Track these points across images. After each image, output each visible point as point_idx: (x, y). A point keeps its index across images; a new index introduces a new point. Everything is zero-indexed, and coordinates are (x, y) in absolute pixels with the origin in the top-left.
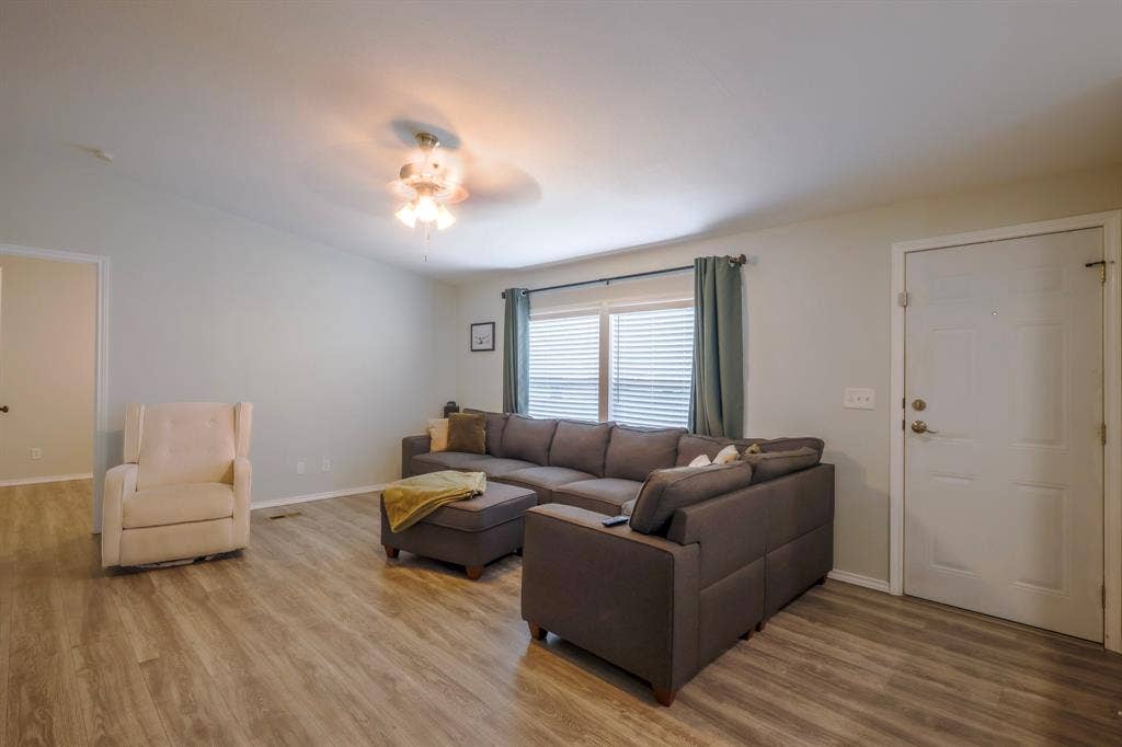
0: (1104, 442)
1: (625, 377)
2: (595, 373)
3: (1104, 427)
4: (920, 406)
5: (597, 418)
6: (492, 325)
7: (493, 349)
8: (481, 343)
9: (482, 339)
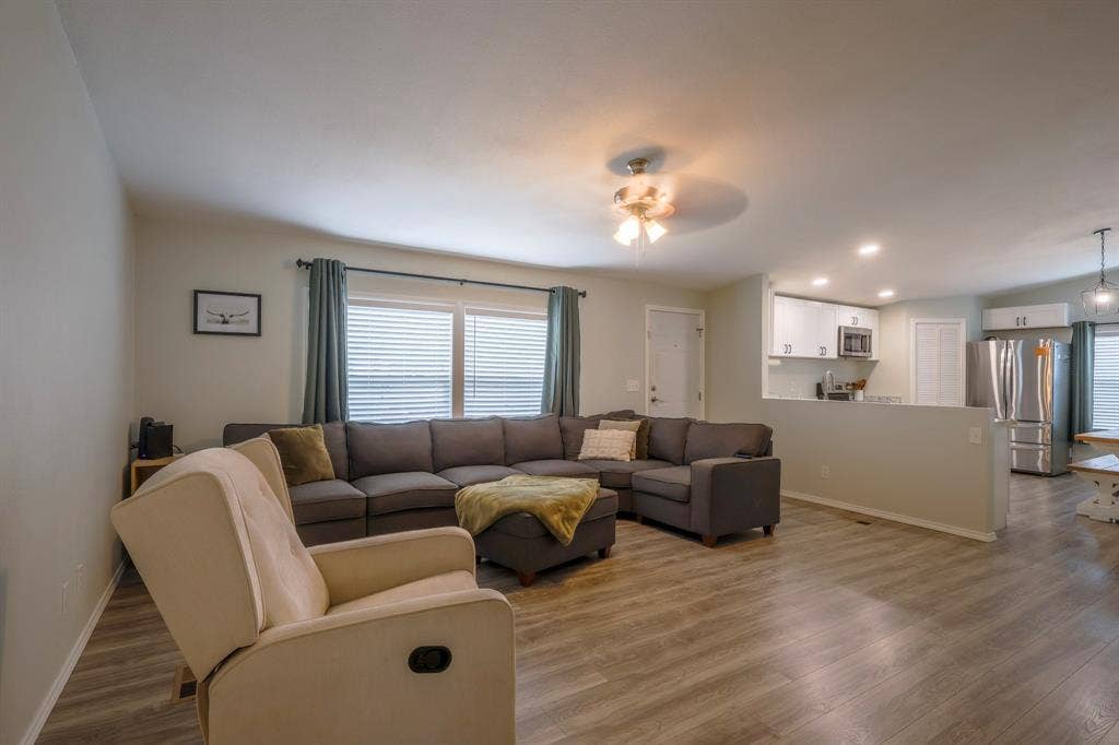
0: (700, 399)
1: (481, 374)
3: (700, 394)
4: (654, 389)
5: (451, 414)
6: (256, 299)
7: (258, 334)
8: (225, 322)
9: (227, 317)
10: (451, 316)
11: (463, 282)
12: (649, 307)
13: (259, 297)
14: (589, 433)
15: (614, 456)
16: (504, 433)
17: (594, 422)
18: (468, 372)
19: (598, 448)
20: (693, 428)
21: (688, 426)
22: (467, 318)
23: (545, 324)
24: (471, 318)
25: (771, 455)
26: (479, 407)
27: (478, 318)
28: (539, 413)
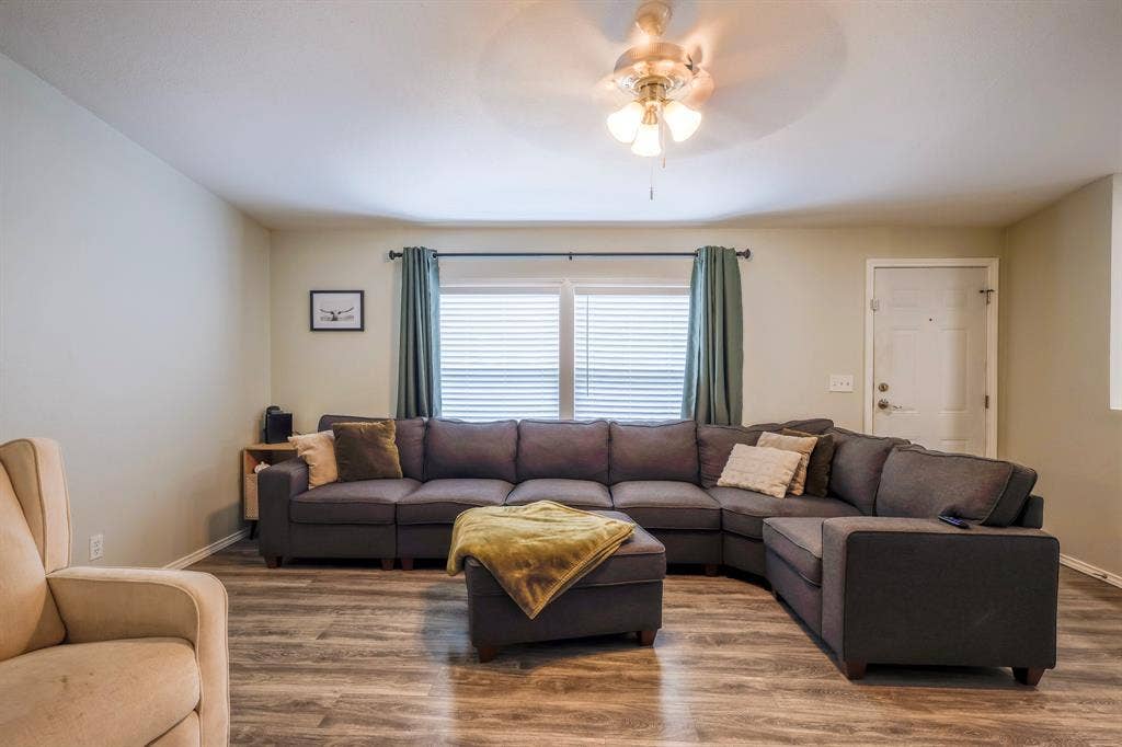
0: (987, 407)
1: (597, 367)
2: (552, 362)
3: (987, 397)
4: (883, 388)
5: (558, 415)
6: (359, 295)
7: (362, 329)
8: (335, 319)
9: (336, 313)
10: (556, 298)
11: (570, 255)
12: (871, 264)
13: (362, 293)
14: (739, 450)
15: (759, 487)
16: (610, 440)
17: (752, 437)
18: (579, 362)
19: (742, 472)
20: (893, 456)
21: (887, 451)
22: (577, 298)
23: (687, 299)
24: (583, 298)
25: (1039, 526)
26: (593, 407)
27: (592, 298)
28: (679, 417)
